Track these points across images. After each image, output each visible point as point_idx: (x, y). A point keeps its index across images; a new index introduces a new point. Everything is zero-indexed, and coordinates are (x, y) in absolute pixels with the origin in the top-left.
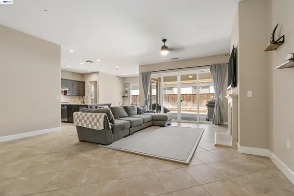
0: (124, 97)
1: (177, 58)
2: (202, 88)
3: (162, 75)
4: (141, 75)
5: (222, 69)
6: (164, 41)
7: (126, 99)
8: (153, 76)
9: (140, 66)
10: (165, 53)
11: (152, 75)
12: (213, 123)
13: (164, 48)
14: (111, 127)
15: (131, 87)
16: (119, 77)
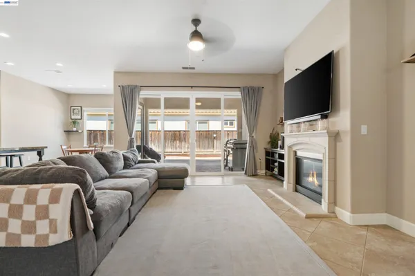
0: (68, 132)
1: (194, 68)
2: (199, 123)
3: (163, 95)
4: (119, 90)
5: (256, 94)
6: (196, 22)
7: (73, 136)
8: (144, 94)
9: (115, 73)
10: (197, 46)
11: (142, 92)
12: (245, 174)
13: (196, 35)
14: (92, 225)
15: (85, 114)
16: (56, 92)
